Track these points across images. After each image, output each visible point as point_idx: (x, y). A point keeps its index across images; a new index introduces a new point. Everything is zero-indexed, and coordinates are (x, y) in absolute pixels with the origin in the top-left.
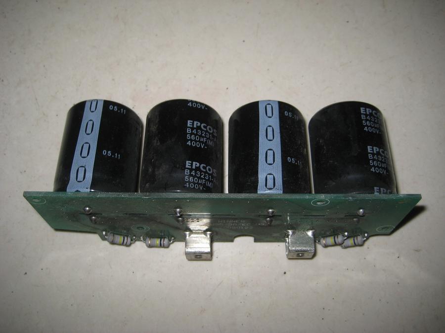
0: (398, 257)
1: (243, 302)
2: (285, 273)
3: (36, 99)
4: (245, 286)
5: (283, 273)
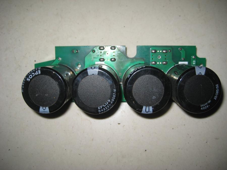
0: (207, 142)
1: (123, 166)
2: (146, 150)
3: (15, 58)
4: (124, 157)
5: (145, 151)
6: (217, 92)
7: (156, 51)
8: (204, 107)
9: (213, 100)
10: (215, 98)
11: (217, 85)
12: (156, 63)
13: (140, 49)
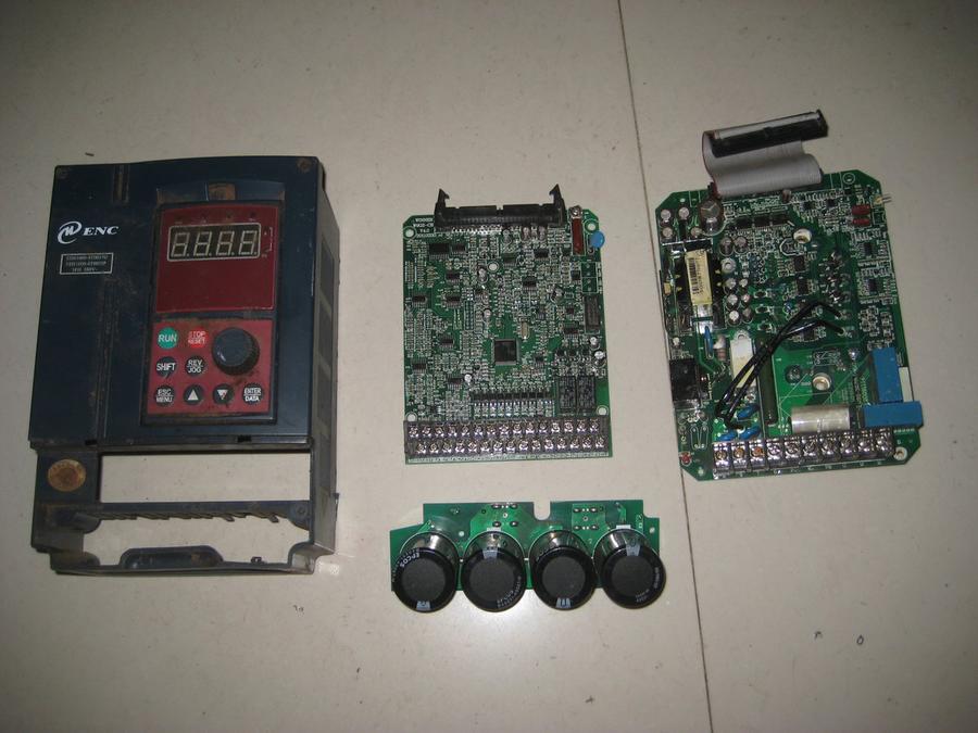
6: (658, 577)
7: (580, 511)
8: (640, 597)
9: (652, 588)
10: (656, 586)
11: (657, 570)
12: (580, 528)
13: (554, 506)
